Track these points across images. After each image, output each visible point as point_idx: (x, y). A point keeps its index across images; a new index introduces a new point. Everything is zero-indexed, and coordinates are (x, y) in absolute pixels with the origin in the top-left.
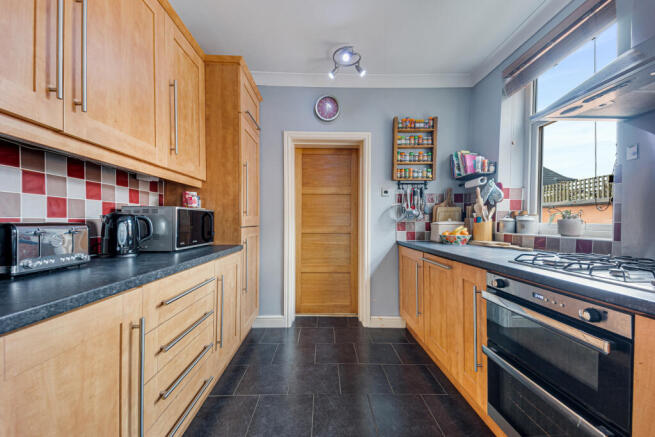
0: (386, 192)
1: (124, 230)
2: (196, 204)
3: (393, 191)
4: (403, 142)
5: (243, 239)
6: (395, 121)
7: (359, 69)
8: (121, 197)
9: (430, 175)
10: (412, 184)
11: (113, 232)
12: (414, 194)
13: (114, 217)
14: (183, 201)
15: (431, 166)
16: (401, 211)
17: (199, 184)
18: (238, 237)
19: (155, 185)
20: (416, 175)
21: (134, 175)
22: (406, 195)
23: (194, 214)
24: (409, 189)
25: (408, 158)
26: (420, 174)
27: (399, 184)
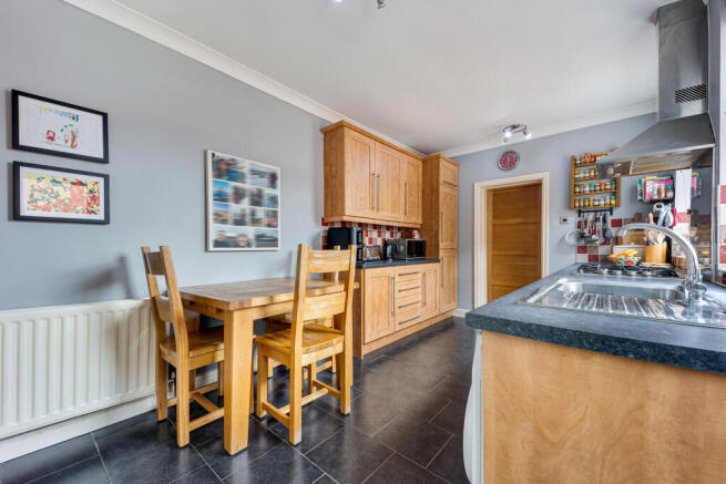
0: (565, 220)
1: (389, 249)
2: (417, 237)
3: (573, 218)
4: (582, 175)
5: (441, 256)
6: (574, 159)
7: (525, 133)
8: (387, 236)
9: (613, 202)
10: (595, 211)
11: (385, 250)
12: (596, 220)
13: (386, 244)
14: (412, 236)
15: (614, 194)
16: (581, 236)
17: (418, 227)
18: (438, 255)
19: (400, 229)
20: (597, 203)
21: (392, 227)
22: (586, 222)
23: (417, 242)
24: (591, 217)
25: (587, 189)
26: (602, 202)
27: (580, 212)
